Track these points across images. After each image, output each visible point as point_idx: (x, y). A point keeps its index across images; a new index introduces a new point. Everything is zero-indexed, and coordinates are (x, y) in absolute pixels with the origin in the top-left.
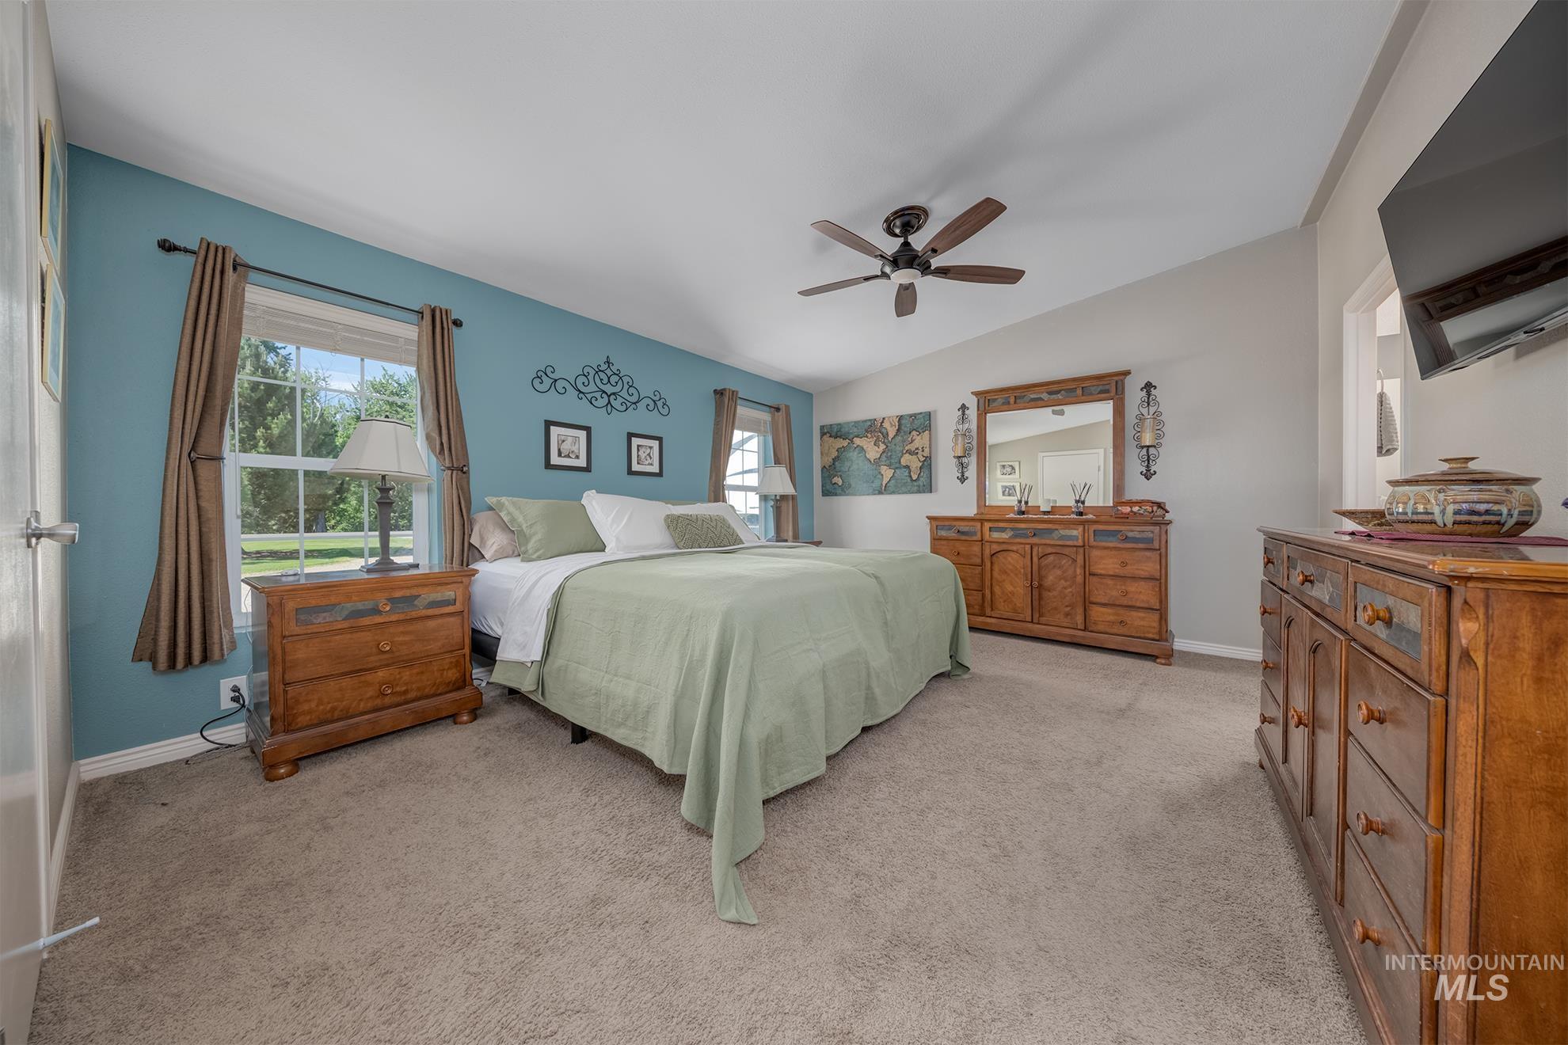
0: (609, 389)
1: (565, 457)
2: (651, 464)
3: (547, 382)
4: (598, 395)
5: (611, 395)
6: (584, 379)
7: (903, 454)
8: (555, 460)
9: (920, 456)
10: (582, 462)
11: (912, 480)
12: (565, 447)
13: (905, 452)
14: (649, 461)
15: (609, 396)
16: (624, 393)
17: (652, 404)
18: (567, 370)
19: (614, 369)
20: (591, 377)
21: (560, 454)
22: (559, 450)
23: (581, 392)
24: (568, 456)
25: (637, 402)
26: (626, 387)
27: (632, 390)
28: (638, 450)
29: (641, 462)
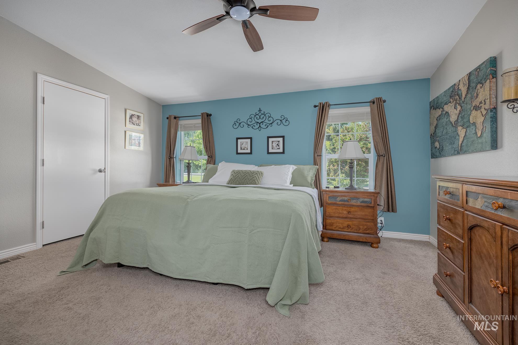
0: (260, 121)
1: (243, 149)
2: (279, 149)
3: (237, 124)
4: (255, 124)
5: (261, 123)
6: (250, 120)
7: (471, 111)
8: (240, 151)
9: (483, 110)
10: (249, 151)
11: (478, 138)
12: (243, 146)
13: (472, 108)
14: (278, 147)
15: (260, 124)
16: (267, 121)
17: (279, 122)
18: (244, 118)
19: (262, 112)
20: (253, 119)
21: (241, 149)
22: (241, 147)
23: (249, 125)
24: (244, 149)
25: (272, 123)
26: (267, 118)
27: (270, 118)
28: (272, 143)
29: (274, 148)
